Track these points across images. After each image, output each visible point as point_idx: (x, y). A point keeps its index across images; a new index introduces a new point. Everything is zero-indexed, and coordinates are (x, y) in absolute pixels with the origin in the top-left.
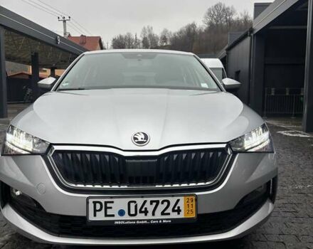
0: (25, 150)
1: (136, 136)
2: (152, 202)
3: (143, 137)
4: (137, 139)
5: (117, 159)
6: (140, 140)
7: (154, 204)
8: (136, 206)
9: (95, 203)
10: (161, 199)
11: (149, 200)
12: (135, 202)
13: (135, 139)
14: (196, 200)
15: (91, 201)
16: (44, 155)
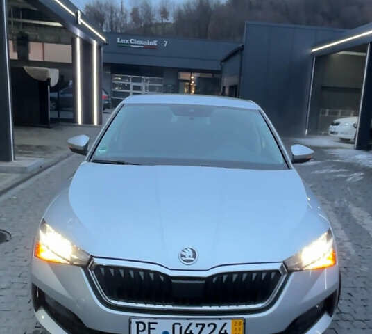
0: (64, 259)
1: (183, 253)
2: (197, 325)
3: (191, 254)
4: (185, 257)
5: (162, 278)
6: (188, 258)
7: (200, 326)
8: (181, 329)
9: (138, 323)
10: (207, 322)
11: (194, 322)
12: (180, 324)
13: (183, 256)
14: (244, 323)
15: (134, 321)
16: (85, 267)
